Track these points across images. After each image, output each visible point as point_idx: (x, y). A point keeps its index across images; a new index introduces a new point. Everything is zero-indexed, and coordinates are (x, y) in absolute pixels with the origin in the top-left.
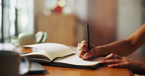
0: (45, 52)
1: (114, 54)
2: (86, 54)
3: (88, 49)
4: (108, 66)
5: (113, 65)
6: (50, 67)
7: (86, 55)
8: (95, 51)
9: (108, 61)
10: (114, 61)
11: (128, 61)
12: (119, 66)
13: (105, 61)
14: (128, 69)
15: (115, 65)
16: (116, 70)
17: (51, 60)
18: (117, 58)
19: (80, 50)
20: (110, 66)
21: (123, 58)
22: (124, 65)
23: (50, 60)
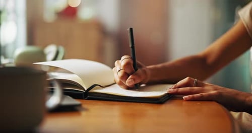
0: (77, 76)
1: (192, 78)
2: (130, 77)
3: (134, 69)
4: (184, 97)
5: (191, 96)
6: (84, 101)
7: (131, 79)
8: (145, 72)
9: (181, 89)
10: (193, 90)
11: (215, 89)
12: (202, 97)
13: (177, 91)
14: (218, 102)
15: (195, 95)
16: (199, 103)
17: (86, 89)
18: (197, 85)
19: (119, 71)
20: (186, 98)
21: (207, 85)
22: (210, 96)
23: (84, 89)
